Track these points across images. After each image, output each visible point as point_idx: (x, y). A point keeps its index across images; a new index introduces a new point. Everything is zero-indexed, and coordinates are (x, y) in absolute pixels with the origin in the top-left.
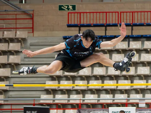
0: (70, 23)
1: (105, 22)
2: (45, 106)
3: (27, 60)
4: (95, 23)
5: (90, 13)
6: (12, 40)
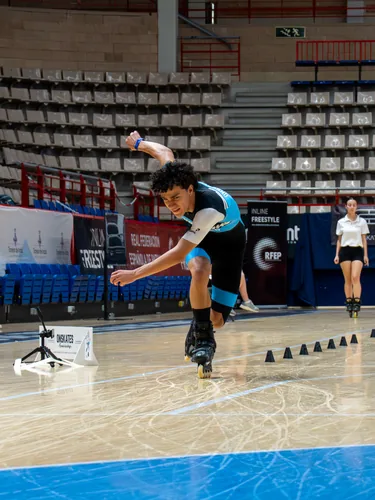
0: (300, 59)
1: (358, 58)
2: (274, 200)
3: (233, 121)
4: (342, 59)
5: (328, 42)
6: (205, 88)
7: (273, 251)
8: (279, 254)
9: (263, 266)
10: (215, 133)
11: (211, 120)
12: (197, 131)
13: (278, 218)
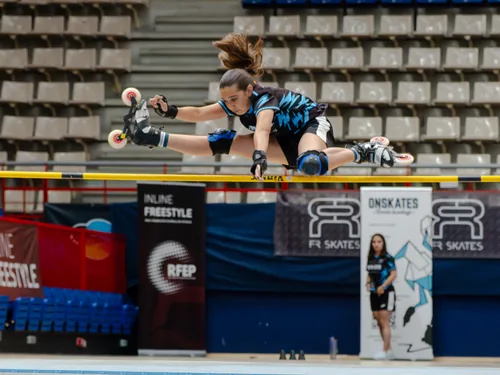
3: (147, 60)
7: (182, 263)
8: (192, 269)
9: (165, 287)
10: (116, 79)
11: (111, 58)
12: (88, 75)
13: (189, 211)
